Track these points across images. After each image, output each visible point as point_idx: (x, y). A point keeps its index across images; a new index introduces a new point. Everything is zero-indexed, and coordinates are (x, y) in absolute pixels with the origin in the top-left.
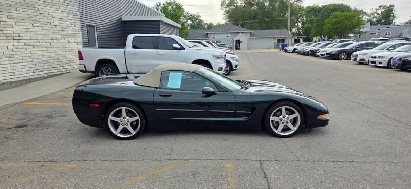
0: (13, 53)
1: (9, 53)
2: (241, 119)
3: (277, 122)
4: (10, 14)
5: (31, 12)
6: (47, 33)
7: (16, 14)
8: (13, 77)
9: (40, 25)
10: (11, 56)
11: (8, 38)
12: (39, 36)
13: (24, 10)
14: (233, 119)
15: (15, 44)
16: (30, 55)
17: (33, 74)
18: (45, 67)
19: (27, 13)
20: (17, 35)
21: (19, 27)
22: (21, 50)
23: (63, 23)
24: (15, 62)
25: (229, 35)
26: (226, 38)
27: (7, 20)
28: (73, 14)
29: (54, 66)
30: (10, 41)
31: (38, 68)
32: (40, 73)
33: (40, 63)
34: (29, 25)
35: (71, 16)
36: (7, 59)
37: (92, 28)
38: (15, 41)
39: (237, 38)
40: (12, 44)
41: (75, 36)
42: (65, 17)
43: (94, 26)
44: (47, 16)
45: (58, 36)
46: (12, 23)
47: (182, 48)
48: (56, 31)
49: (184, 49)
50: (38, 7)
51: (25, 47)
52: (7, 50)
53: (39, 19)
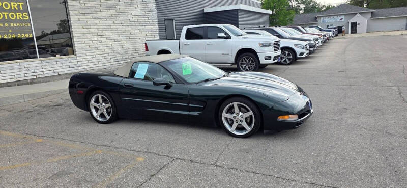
0: (97, 46)
1: (93, 47)
2: (196, 113)
3: (232, 120)
4: (95, 15)
5: (113, 12)
6: (126, 29)
7: (100, 15)
8: (97, 65)
9: (120, 22)
10: (96, 49)
11: (93, 34)
12: (120, 31)
13: (107, 11)
14: (187, 113)
15: (99, 39)
16: (111, 48)
17: (113, 63)
18: (124, 57)
19: (110, 13)
20: (101, 32)
21: (102, 25)
22: (104, 44)
23: (141, 19)
24: (98, 53)
25: (343, 17)
26: (339, 20)
27: (93, 20)
28: (150, 10)
29: (132, 56)
30: (95, 37)
31: (117, 58)
32: (119, 62)
33: (119, 54)
34: (111, 23)
35: (149, 13)
36: (92, 51)
37: (171, 22)
38: (99, 37)
39: (353, 20)
40: (97, 39)
41: (152, 30)
42: (142, 13)
43: (173, 20)
44: (126, 14)
45: (136, 31)
46: (97, 22)
47: (228, 37)
48: (135, 27)
49: (231, 38)
50: (118, 7)
51: (107, 41)
52: (93, 44)
53: (119, 17)
